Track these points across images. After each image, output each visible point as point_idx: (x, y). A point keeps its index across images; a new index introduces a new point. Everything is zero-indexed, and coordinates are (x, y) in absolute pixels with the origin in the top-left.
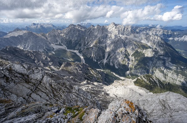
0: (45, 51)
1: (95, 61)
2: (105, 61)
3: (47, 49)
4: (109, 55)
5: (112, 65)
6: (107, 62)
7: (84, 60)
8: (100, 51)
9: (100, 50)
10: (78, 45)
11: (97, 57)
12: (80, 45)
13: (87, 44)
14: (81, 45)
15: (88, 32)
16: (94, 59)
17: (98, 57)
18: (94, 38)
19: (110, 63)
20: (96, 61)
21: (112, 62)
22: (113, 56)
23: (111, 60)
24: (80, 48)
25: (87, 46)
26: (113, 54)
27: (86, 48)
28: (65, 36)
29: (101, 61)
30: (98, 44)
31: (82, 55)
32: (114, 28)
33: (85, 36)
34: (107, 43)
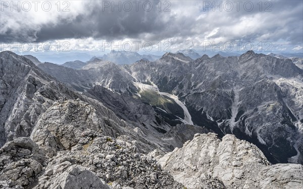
0: (128, 91)
1: (210, 120)
2: (232, 123)
3: (131, 89)
4: (241, 112)
5: (250, 134)
6: (238, 126)
7: (190, 115)
8: (222, 102)
9: (221, 100)
10: (178, 86)
11: (215, 113)
12: (181, 87)
13: (195, 86)
14: (183, 86)
15: (197, 65)
16: (208, 115)
17: (218, 114)
18: (209, 76)
19: (244, 130)
20: (212, 119)
21: (250, 128)
22: (252, 117)
23: (247, 124)
24: (180, 92)
25: (194, 90)
26: (252, 111)
27: (192, 92)
28: (157, 70)
29: (223, 121)
30: (218, 89)
31: (185, 104)
32: (253, 61)
33: (191, 72)
34: (235, 88)
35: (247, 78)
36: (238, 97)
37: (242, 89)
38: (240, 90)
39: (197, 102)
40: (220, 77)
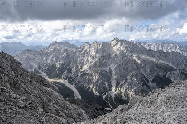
1: (96, 95)
10: (66, 70)
11: (99, 88)
13: (81, 68)
16: (94, 92)
17: (102, 88)
20: (98, 94)
24: (69, 76)
26: (124, 81)
27: (79, 74)
28: (44, 59)
29: (107, 93)
30: (99, 68)
31: (74, 85)
32: (119, 44)
33: (77, 57)
34: (111, 66)
35: (117, 57)
36: (114, 72)
37: (116, 66)
38: (115, 67)
39: (84, 82)
40: (99, 58)
